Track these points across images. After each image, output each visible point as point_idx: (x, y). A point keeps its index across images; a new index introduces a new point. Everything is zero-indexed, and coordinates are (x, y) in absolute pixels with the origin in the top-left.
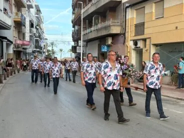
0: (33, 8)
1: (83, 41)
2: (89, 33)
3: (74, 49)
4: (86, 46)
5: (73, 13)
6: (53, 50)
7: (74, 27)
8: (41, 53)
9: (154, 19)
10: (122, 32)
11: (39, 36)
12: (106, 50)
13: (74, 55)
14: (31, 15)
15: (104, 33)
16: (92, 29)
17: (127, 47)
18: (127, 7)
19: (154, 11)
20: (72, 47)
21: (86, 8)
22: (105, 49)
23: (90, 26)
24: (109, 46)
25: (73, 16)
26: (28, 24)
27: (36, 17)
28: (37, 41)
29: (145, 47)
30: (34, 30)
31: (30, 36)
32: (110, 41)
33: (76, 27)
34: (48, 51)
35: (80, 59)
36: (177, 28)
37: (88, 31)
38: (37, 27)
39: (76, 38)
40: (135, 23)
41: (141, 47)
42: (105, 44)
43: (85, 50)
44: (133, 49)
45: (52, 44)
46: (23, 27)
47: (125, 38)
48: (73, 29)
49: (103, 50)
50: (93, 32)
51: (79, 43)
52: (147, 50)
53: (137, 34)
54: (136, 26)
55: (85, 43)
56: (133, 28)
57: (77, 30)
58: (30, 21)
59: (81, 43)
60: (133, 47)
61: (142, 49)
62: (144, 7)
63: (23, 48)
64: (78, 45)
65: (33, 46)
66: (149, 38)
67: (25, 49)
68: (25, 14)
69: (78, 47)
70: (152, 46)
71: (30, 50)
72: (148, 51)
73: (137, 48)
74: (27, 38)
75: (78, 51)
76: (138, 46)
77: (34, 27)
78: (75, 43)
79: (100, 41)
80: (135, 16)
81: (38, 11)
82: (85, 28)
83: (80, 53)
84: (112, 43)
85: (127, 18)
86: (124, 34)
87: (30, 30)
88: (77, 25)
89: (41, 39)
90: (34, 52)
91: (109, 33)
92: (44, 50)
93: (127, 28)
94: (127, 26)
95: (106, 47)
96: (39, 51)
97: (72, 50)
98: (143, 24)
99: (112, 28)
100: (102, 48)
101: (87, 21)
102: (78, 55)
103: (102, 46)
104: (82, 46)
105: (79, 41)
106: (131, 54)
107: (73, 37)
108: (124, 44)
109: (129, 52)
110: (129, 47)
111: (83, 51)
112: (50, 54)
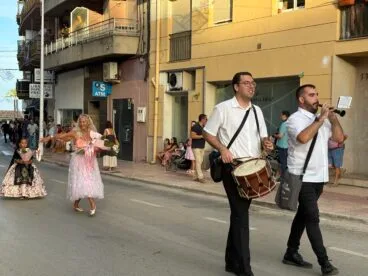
1: (45, 70)
2: (60, 50)
3: (22, 89)
7: (22, 32)
10: (140, 53)
12: (103, 95)
13: (21, 105)
15: (98, 52)
16: (70, 40)
17: (154, 86)
20: (19, 84)
22: (100, 91)
24: (110, 84)
25: (21, 6)
29: (194, 88)
32: (112, 71)
33: (29, 35)
35: (38, 114)
36: (259, 46)
37: (59, 43)
39: (28, 60)
40: (170, 31)
41: (185, 88)
42: (100, 79)
43: (50, 93)
44: (167, 93)
47: (148, 66)
48: (22, 38)
49: (96, 94)
50: (71, 48)
51: (36, 75)
52: (197, 96)
53: (174, 58)
54: (173, 38)
55: (51, 76)
56: (167, 44)
57: (30, 43)
59: (40, 74)
60: (167, 87)
61: (186, 93)
64: (32, 81)
66: (200, 68)
69: (31, 85)
70: (207, 84)
72: (200, 98)
73: (176, 89)
75: (31, 95)
76: (178, 85)
78: (25, 75)
79: (90, 72)
80: (170, 16)
82: (50, 39)
83: (38, 100)
84: (118, 76)
85: (152, 19)
86: (146, 57)
88: (29, 29)
91: (109, 53)
93: (152, 42)
94: (152, 37)
95: (103, 87)
97: (18, 92)
98: (188, 35)
99: (117, 40)
100: (94, 88)
101: (56, 20)
102: (33, 104)
103: (94, 83)
104: (42, 81)
105: (36, 70)
106: (161, 103)
107: (20, 58)
108: (145, 80)
109: (157, 99)
110: (157, 87)
111: (47, 95)
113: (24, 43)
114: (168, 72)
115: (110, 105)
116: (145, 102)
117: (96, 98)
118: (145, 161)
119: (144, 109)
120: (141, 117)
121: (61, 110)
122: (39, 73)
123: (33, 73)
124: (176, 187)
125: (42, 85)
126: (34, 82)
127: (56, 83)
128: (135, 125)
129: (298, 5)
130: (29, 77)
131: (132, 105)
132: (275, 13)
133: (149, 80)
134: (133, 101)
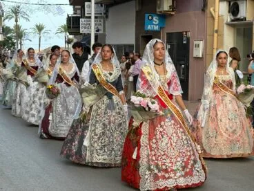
1: (95, 4)
3: (73, 25)
4: (103, 17)
6: (17, 27)
12: (156, 28)
17: (213, 18)
20: (69, 19)
22: (153, 25)
24: (164, 16)
32: (166, 3)
34: (6, 31)
41: (249, 19)
42: (153, 12)
43: (101, 27)
44: (228, 24)
45: (16, 11)
49: (149, 28)
51: (86, 9)
55: (102, 9)
60: (228, 18)
61: (251, 24)
64: (83, 15)
69: (82, 20)
73: (238, 20)
75: (82, 31)
76: (242, 14)
78: (75, 10)
79: (142, 4)
83: (89, 35)
84: (172, 7)
95: (155, 19)
97: (69, 27)
100: (147, 21)
102: (84, 40)
103: (147, 15)
104: (93, 16)
105: (86, 4)
106: (221, 36)
108: (203, 10)
109: (217, 31)
110: (216, 18)
111: (98, 31)
112: (10, 38)
114: (229, 1)
115: (164, 38)
116: (203, 36)
117: (148, 31)
119: (201, 43)
120: (198, 52)
122: (90, 7)
123: (83, 7)
126: (84, 17)
127: (107, 17)
128: (191, 60)
130: (79, 12)
131: (188, 39)
133: (207, 11)
134: (189, 34)
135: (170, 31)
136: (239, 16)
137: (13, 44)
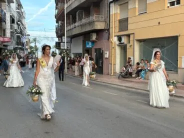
0: (13, 2)
1: (67, 37)
2: (73, 29)
3: (58, 45)
4: (69, 42)
5: (56, 8)
6: (36, 46)
7: (57, 22)
8: (23, 50)
9: (137, 14)
10: (106, 28)
11: (21, 33)
12: (90, 47)
13: (58, 52)
14: (12, 10)
15: (88, 29)
16: (76, 24)
18: (111, 2)
19: (137, 6)
20: (56, 43)
21: (69, 4)
22: (89, 45)
23: (74, 21)
24: (93, 42)
25: (57, 11)
26: (8, 19)
27: (17, 12)
28: (18, 37)
29: (129, 42)
30: (15, 26)
31: (11, 32)
32: (94, 37)
33: (60, 24)
34: (31, 48)
36: (159, 23)
37: (72, 26)
38: (19, 23)
39: (60, 33)
40: (119, 18)
41: (125, 43)
42: (89, 40)
43: (69, 46)
44: (117, 45)
45: (35, 40)
46: (3, 23)
47: (109, 34)
48: (57, 24)
49: (88, 46)
50: (77, 28)
51: (63, 39)
52: (131, 46)
53: (121, 30)
54: (120, 21)
55: (69, 39)
56: (117, 24)
57: (61, 26)
58: (11, 17)
59: (65, 39)
60: (118, 43)
62: (128, 2)
63: (4, 45)
64: (62, 42)
65: (14, 42)
66: (132, 34)
67: (6, 46)
68: (6, 9)
69: (61, 44)
70: (135, 41)
71: (11, 47)
74: (8, 34)
75: (61, 48)
76: (122, 41)
77: (16, 22)
78: (59, 39)
79: (85, 37)
80: (119, 12)
81: (20, 6)
82: (69, 24)
84: (97, 39)
85: (111, 13)
86: (109, 30)
87: (11, 26)
88: (60, 20)
89: (23, 35)
90: (15, 49)
91: (92, 29)
92: (27, 47)
93: (111, 24)
94: (111, 21)
95: (90, 43)
96: (20, 48)
97: (56, 46)
98: (127, 19)
99: (96, 23)
100: (87, 44)
101: (71, 16)
103: (87, 42)
104: (66, 42)
105: (63, 37)
106: (115, 50)
107: (57, 33)
108: (108, 40)
109: (113, 48)
110: (113, 42)
112: (33, 51)
113: (58, 26)
114: (118, 36)
115: (93, 51)
116: (108, 49)
117: (88, 48)
118: (108, 74)
119: (108, 52)
120: (107, 56)
121: (73, 53)
124: (122, 86)
125: (66, 43)
127: (71, 42)
128: (104, 59)
129: (177, 4)
131: (103, 51)
132: (166, 8)
133: (110, 40)
134: (103, 49)
135: (96, 48)
136: (122, 42)
137: (34, 53)
